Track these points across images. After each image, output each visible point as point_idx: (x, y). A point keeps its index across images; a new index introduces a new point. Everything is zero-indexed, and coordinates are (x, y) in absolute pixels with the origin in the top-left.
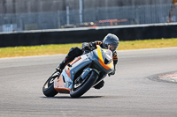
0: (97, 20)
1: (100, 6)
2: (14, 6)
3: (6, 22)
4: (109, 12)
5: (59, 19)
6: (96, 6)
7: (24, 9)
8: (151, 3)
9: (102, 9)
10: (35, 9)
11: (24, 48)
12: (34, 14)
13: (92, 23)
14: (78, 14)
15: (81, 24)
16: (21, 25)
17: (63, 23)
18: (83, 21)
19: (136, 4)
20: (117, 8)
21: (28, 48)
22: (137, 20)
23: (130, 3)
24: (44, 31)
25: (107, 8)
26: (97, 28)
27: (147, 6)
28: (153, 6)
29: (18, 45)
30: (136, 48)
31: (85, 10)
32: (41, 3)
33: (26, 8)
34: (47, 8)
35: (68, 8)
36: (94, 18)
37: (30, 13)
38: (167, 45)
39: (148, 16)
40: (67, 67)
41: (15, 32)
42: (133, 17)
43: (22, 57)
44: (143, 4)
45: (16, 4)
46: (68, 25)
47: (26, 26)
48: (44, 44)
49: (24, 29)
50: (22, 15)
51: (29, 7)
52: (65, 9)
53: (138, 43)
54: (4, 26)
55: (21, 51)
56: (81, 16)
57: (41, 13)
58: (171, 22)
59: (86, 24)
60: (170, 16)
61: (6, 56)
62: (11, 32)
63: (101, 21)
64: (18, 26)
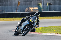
8: (10, 5)
22: (5, 11)
27: (9, 6)
28: (11, 6)
38: (15, 20)
39: (9, 10)
44: (7, 5)
58: (17, 12)
60: (16, 10)
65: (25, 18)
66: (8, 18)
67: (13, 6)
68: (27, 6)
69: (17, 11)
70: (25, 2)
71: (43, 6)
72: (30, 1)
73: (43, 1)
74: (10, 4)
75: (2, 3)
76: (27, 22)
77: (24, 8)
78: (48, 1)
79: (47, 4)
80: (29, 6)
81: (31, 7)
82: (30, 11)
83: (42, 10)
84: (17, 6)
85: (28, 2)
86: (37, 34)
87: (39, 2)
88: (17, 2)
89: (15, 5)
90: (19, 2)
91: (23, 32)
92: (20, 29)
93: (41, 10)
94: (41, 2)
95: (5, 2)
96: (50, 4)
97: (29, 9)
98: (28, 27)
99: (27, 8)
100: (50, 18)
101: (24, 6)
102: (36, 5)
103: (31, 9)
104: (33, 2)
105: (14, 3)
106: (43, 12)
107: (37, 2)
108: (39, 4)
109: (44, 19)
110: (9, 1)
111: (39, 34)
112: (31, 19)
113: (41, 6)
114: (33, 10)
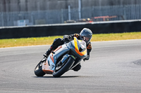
0: (93, 16)
1: (95, 5)
2: (26, 5)
3: (20, 18)
4: (102, 10)
5: (62, 15)
6: (92, 5)
7: (35, 8)
9: (96, 7)
10: (43, 8)
11: (35, 39)
12: (42, 11)
13: (89, 19)
14: (78, 12)
15: (80, 20)
16: (32, 20)
17: (66, 19)
18: (82, 18)
19: (124, 3)
20: (109, 7)
21: (38, 38)
23: (119, 3)
24: (50, 25)
25: (100, 7)
26: (93, 23)
29: (30, 37)
30: (124, 39)
31: (83, 8)
32: (48, 3)
33: (36, 7)
34: (53, 7)
35: (69, 7)
36: (90, 15)
37: (39, 11)
40: (51, 54)
41: (28, 26)
42: (122, 14)
43: (33, 46)
45: (28, 3)
46: (70, 20)
47: (36, 21)
48: (51, 36)
49: (34, 24)
50: (33, 13)
51: (39, 6)
52: (67, 8)
53: (125, 35)
54: (19, 22)
55: (32, 41)
56: (80, 13)
57: (48, 11)
59: (84, 20)
61: (20, 45)
62: (25, 26)
63: (95, 18)
64: (30, 22)
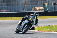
65: (25, 17)
66: (16, 17)
67: (21, 6)
68: (33, 6)
69: (24, 10)
70: (32, 2)
71: (49, 6)
72: (36, 1)
73: (49, 1)
74: (17, 4)
75: (10, 3)
76: (27, 21)
77: (31, 8)
78: (53, 1)
79: (52, 4)
80: (35, 6)
81: (38, 7)
82: (36, 11)
83: (48, 9)
84: (24, 6)
85: (34, 2)
86: (43, 32)
87: (44, 2)
88: (24, 2)
89: (22, 4)
90: (26, 2)
91: (22, 30)
92: (21, 27)
93: (46, 9)
94: (46, 2)
95: (13, 2)
96: (55, 4)
97: (35, 9)
98: (27, 26)
99: (33, 8)
100: (55, 18)
101: (31, 6)
102: (42, 5)
103: (37, 8)
104: (39, 2)
105: (21, 3)
106: (48, 11)
107: (43, 2)
108: (45, 4)
109: (49, 18)
110: (16, 1)
111: (45, 32)
112: (30, 18)
113: (47, 6)
114: (39, 9)
